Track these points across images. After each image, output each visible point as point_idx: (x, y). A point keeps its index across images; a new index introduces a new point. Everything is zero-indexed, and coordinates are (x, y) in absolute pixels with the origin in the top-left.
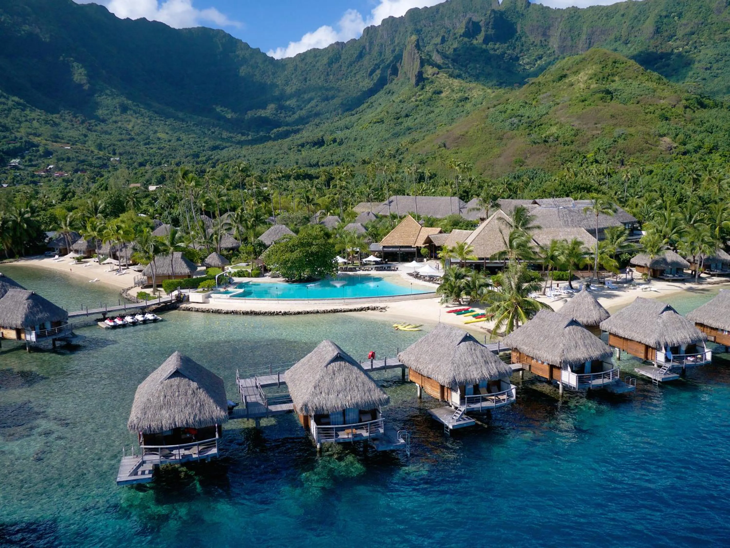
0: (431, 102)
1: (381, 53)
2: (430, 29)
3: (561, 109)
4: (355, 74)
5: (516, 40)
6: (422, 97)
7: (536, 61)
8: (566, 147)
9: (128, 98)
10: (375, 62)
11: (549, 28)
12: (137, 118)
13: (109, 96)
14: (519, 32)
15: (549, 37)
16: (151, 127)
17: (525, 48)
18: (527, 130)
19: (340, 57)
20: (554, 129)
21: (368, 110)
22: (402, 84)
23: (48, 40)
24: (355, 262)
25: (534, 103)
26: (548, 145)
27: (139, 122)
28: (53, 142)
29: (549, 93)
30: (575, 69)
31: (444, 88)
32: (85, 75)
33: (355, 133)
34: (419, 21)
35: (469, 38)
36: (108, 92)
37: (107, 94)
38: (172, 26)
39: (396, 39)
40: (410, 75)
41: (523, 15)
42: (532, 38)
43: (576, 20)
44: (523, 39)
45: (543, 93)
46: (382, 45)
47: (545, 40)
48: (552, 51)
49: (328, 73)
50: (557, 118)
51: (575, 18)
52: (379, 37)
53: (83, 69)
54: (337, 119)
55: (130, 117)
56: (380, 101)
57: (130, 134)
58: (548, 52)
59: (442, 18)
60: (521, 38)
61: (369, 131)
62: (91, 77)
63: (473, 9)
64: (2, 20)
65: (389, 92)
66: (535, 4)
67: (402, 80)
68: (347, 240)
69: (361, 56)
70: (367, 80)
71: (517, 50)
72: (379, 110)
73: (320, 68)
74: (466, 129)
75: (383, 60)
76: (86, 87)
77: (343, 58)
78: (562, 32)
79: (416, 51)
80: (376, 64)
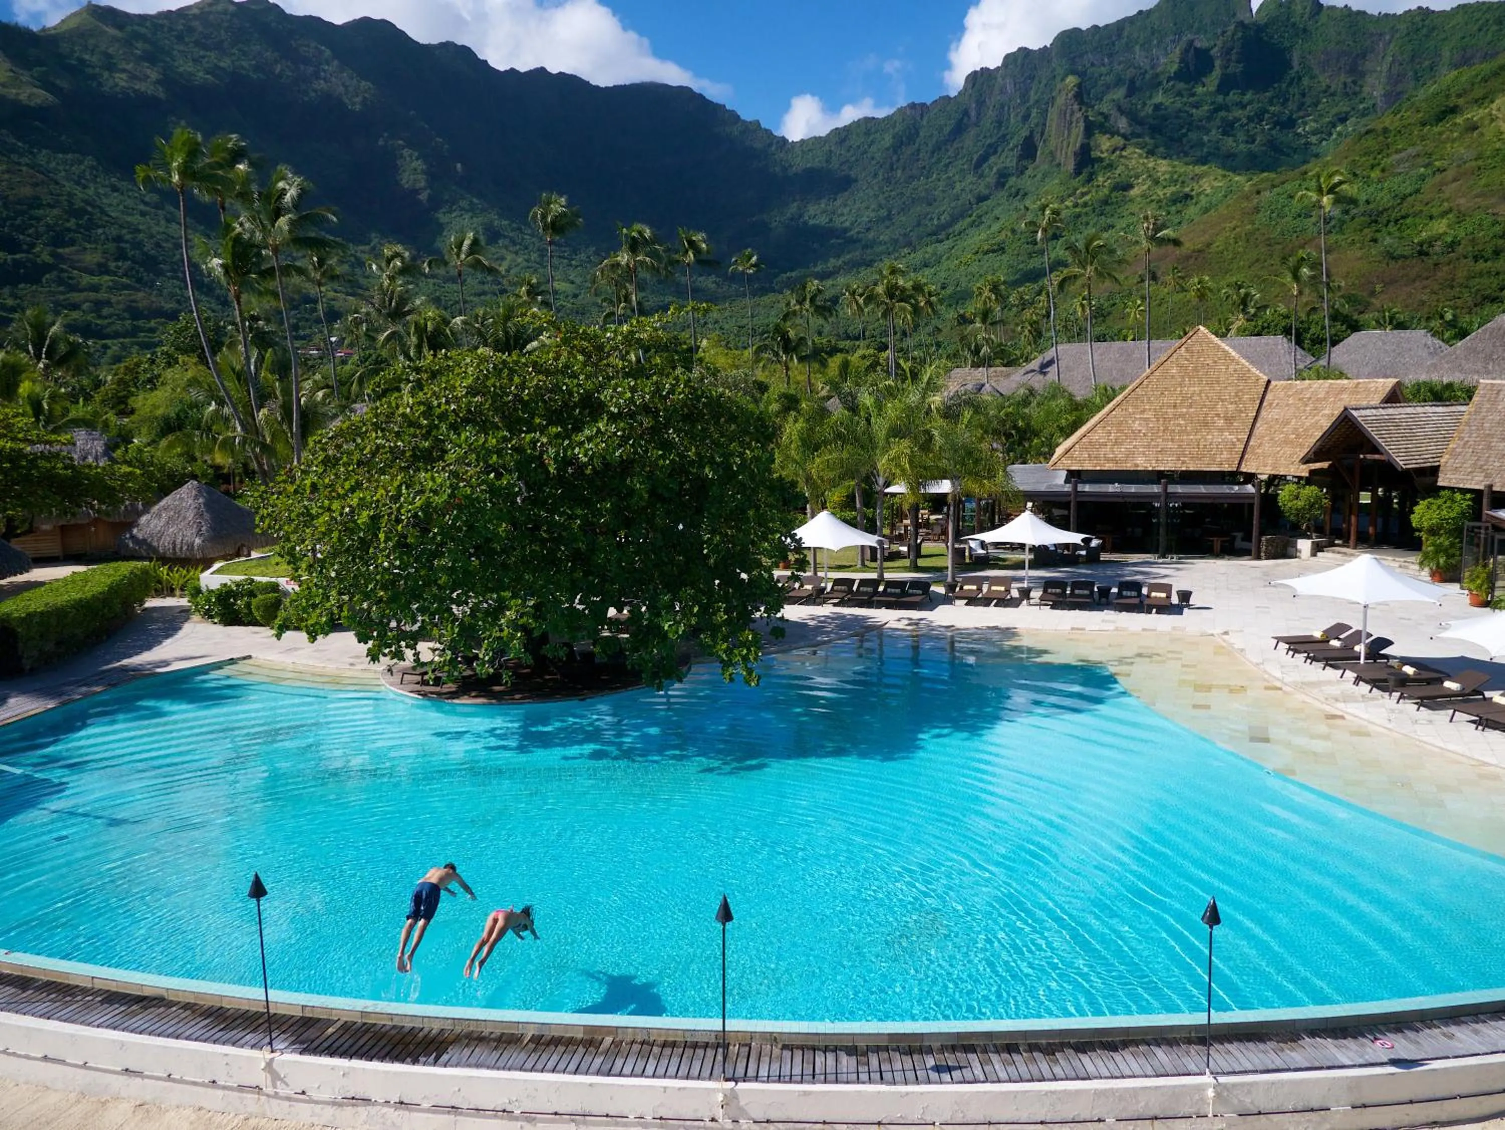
0: (1108, 208)
1: (1000, 123)
2: (1103, 70)
3: (1455, 180)
4: (947, 166)
5: (1290, 84)
6: (1087, 198)
7: (1334, 126)
8: (1481, 265)
9: (501, 216)
10: (989, 141)
11: (1364, 55)
12: (516, 253)
13: (467, 211)
14: (1296, 67)
15: (1363, 75)
16: (541, 270)
17: (1308, 101)
18: (1366, 231)
19: (918, 134)
20: (1440, 226)
21: (971, 231)
22: (1045, 176)
23: (358, 107)
24: (928, 547)
25: (1375, 174)
26: (1430, 262)
27: (520, 260)
28: (348, 294)
29: (1411, 151)
30: (1478, 92)
31: (1137, 177)
32: (424, 172)
33: (943, 275)
34: (1081, 56)
35: (1187, 82)
36: (464, 203)
37: (462, 209)
38: (594, 82)
39: (1032, 93)
40: (1060, 157)
41: (1305, 30)
42: (1324, 80)
43: (1427, 36)
44: (1306, 81)
45: (1398, 152)
46: (1002, 106)
47: (1354, 82)
48: (1371, 102)
49: (892, 165)
50: (1447, 200)
51: (1424, 31)
52: (996, 91)
53: (419, 162)
54: (906, 250)
55: (504, 251)
56: (997, 212)
57: (499, 283)
58: (1361, 106)
59: (1129, 48)
60: (1300, 79)
61: (974, 268)
62: (432, 177)
63: (1196, 25)
64: (277, 71)
65: (1017, 194)
66: (1333, 8)
67: (1045, 167)
68: (880, 427)
69: (959, 129)
70: (970, 178)
71: (1292, 105)
72: (996, 227)
73: (878, 156)
74: (1206, 238)
75: (1004, 136)
76: (423, 196)
77: (921, 134)
78: (1393, 61)
79: (1076, 107)
80: (990, 146)
